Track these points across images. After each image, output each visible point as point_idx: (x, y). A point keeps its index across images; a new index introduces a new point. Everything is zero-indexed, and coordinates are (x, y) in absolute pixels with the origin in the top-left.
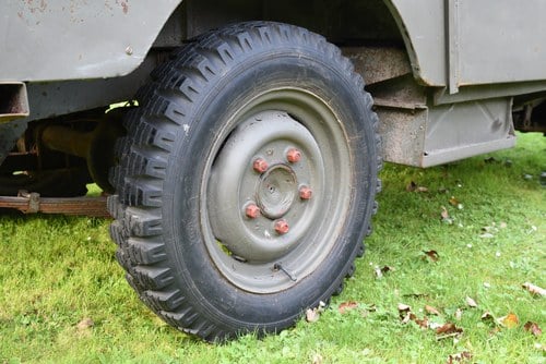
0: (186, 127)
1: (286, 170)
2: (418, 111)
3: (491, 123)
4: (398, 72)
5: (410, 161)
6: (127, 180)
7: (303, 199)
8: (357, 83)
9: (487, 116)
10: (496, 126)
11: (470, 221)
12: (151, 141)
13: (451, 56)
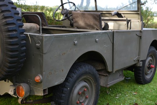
0: (69, 89)
1: (84, 93)
2: (107, 76)
3: (119, 75)
4: (103, 68)
5: (105, 86)
6: (57, 99)
7: (86, 98)
8: (94, 70)
9: (118, 74)
10: (120, 75)
11: (113, 93)
12: (62, 92)
13: (114, 66)
